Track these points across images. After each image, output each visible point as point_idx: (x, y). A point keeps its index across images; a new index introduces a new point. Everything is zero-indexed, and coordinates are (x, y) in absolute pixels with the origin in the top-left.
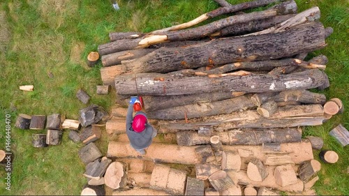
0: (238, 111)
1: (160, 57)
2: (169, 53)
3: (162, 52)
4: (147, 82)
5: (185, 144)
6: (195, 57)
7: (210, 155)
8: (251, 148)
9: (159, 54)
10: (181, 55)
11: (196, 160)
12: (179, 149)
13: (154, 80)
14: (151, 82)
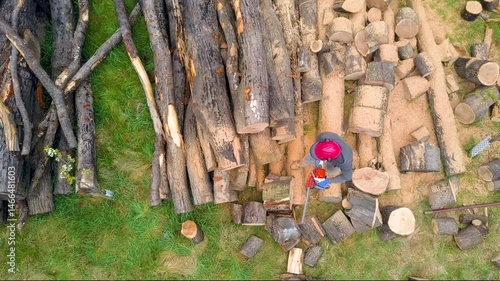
0: (279, 16)
1: (210, 100)
2: (205, 89)
3: (203, 99)
4: (254, 109)
5: (319, 89)
6: (211, 54)
7: (334, 56)
8: (321, 11)
9: (206, 103)
10: (209, 73)
11: (340, 76)
12: (328, 98)
13: (249, 100)
14: (254, 104)
